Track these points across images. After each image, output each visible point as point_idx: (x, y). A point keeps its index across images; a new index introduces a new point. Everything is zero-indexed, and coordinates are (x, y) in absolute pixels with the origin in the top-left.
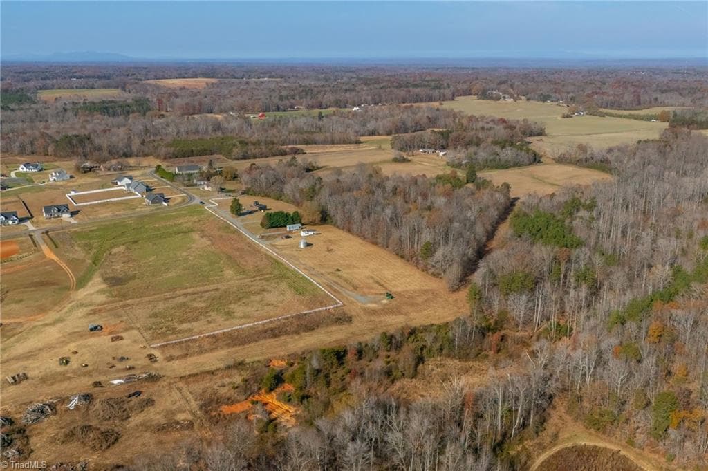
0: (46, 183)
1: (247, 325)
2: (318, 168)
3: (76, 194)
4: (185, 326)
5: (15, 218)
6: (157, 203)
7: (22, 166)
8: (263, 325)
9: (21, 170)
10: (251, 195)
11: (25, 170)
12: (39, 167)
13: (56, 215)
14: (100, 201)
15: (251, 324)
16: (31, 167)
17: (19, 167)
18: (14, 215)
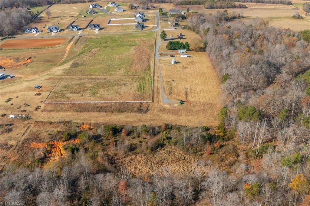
0: (112, 13)
1: (94, 102)
2: (243, 17)
3: (116, 19)
5: (76, 28)
6: (138, 28)
8: (102, 103)
9: (110, 5)
10: (187, 29)
11: (111, 5)
12: (117, 5)
13: (93, 29)
15: (96, 102)
16: (113, 4)
18: (76, 27)
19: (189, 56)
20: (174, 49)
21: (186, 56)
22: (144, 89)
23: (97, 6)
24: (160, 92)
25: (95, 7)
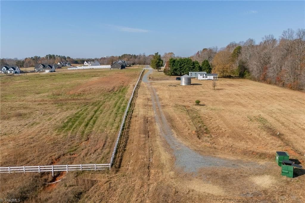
13: (41, 70)
18: (13, 68)
22: (87, 125)
23: (67, 65)
24: (154, 131)
25: (65, 65)
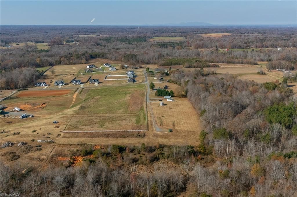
3: (110, 76)
4: (83, 127)
5: (79, 82)
6: (131, 82)
7: (105, 65)
8: (108, 132)
10: (171, 82)
12: (110, 65)
13: (93, 83)
14: (113, 79)
15: (104, 131)
16: (107, 65)
17: (103, 65)
19: (174, 100)
20: (161, 96)
21: (172, 100)
22: (140, 123)
23: (93, 67)
24: (153, 124)
